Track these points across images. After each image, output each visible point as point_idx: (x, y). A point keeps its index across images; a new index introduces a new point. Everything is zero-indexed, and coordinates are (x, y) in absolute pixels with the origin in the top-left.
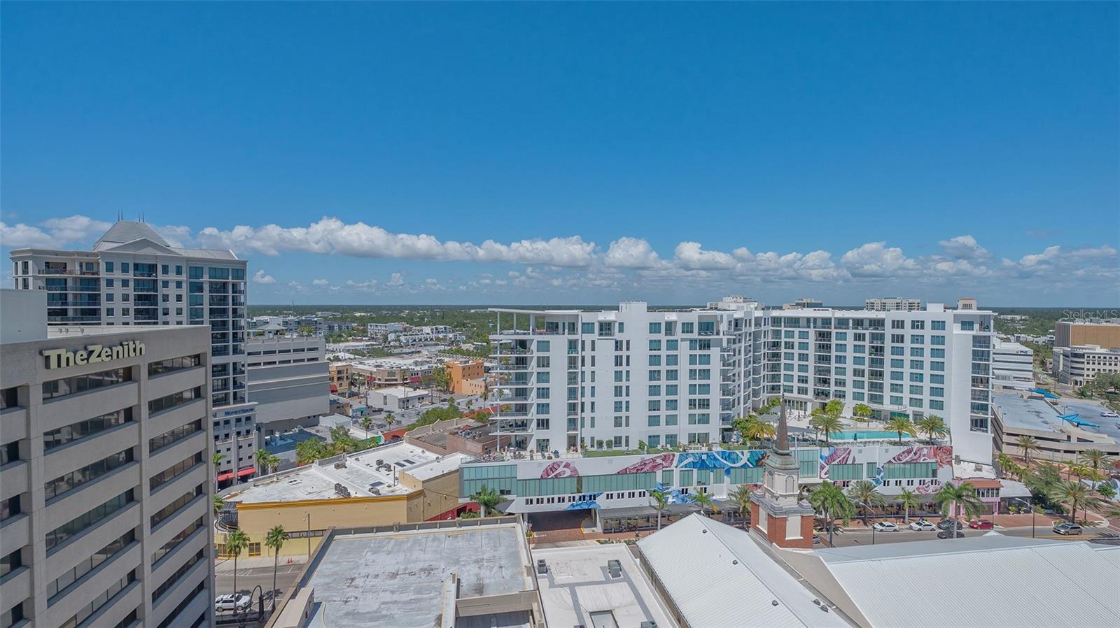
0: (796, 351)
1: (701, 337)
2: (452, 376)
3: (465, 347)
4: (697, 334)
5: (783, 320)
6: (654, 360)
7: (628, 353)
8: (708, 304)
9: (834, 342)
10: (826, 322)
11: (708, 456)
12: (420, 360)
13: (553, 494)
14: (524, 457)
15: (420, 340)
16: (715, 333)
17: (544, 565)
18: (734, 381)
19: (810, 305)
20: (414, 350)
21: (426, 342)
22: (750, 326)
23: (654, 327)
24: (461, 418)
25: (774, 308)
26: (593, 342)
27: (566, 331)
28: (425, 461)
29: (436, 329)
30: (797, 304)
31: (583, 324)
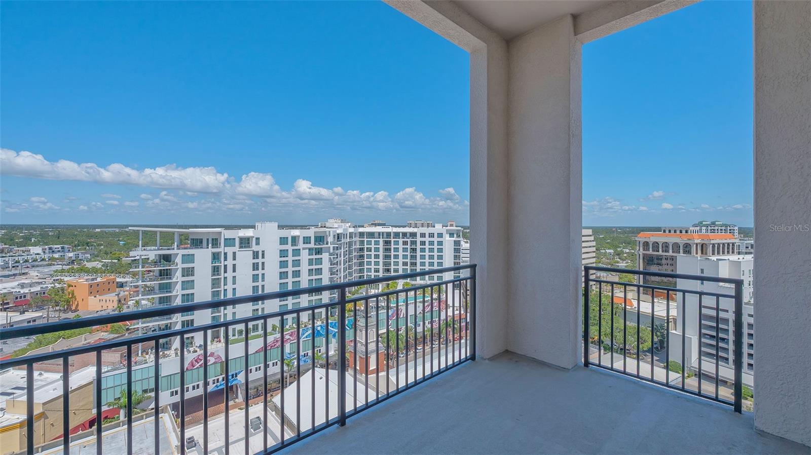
0: (373, 253)
1: (316, 246)
2: (75, 294)
3: (89, 265)
4: (313, 244)
5: (365, 233)
6: (283, 264)
7: (263, 260)
8: (320, 224)
9: (393, 246)
10: (389, 234)
11: (321, 327)
12: (26, 281)
13: (198, 381)
14: (168, 356)
15: (26, 261)
16: (325, 243)
17: (193, 441)
18: (337, 275)
19: (379, 225)
20: (17, 272)
21: (34, 263)
22: (346, 238)
23: (283, 241)
24: (90, 333)
25: (359, 226)
26: (234, 254)
27: (210, 245)
28: (44, 383)
29: (50, 249)
30: (372, 224)
31: (225, 239)
